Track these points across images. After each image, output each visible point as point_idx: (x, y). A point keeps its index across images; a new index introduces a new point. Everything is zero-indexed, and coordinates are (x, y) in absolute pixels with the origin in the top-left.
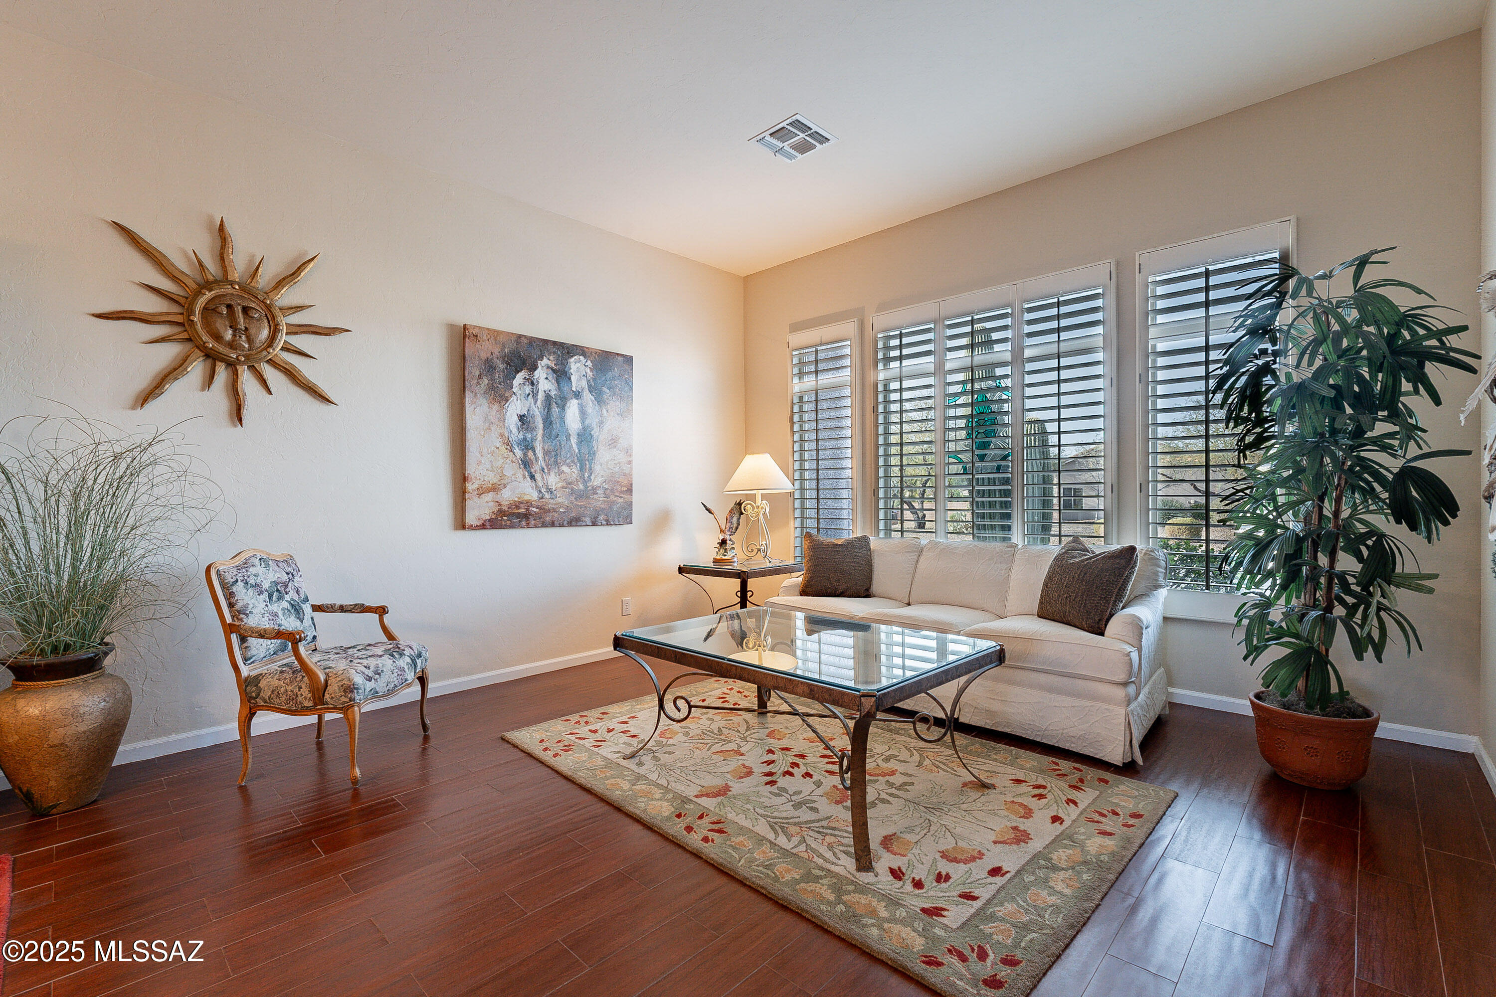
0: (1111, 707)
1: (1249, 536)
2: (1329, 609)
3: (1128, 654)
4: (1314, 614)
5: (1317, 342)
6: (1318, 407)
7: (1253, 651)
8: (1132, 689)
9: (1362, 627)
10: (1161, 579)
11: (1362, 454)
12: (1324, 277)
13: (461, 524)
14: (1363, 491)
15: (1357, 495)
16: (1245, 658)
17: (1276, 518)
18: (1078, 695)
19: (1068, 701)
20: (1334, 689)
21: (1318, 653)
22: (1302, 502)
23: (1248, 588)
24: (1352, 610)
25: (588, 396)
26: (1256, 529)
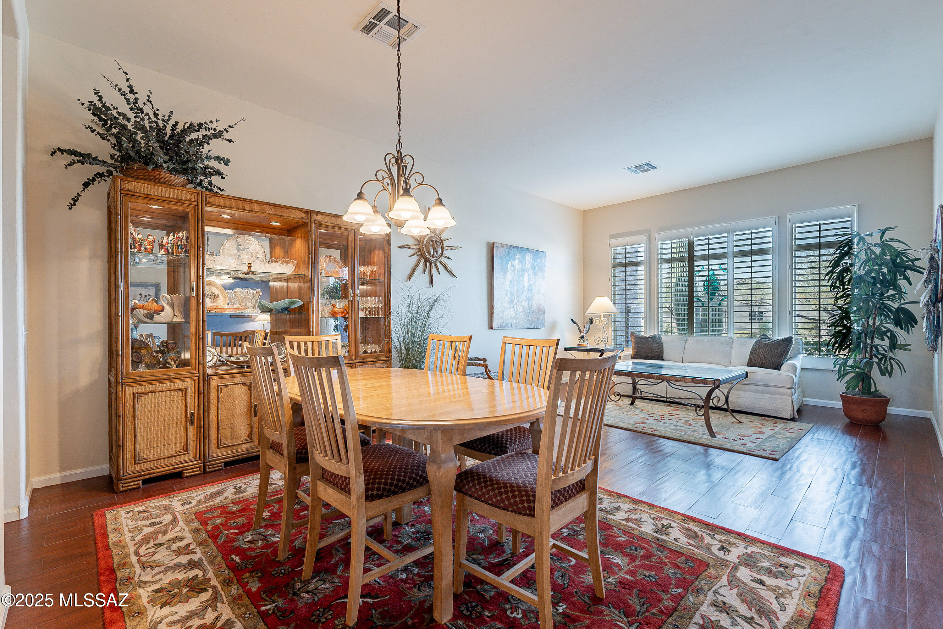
0: (785, 397)
1: (840, 331)
2: (871, 358)
3: (792, 377)
4: (865, 360)
5: (866, 262)
6: (867, 285)
7: (841, 376)
8: (793, 390)
9: (884, 365)
10: (801, 350)
11: (885, 302)
12: (869, 235)
13: (491, 327)
14: (885, 315)
15: (882, 317)
16: (838, 380)
17: (850, 326)
18: (772, 393)
19: (767, 396)
20: (873, 389)
21: (867, 374)
22: (861, 319)
23: (839, 352)
24: (880, 360)
25: (531, 271)
26: (843, 330)
